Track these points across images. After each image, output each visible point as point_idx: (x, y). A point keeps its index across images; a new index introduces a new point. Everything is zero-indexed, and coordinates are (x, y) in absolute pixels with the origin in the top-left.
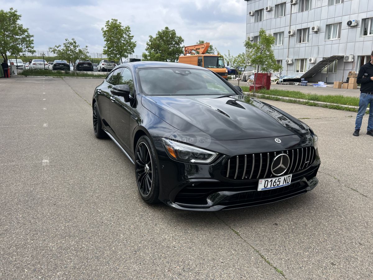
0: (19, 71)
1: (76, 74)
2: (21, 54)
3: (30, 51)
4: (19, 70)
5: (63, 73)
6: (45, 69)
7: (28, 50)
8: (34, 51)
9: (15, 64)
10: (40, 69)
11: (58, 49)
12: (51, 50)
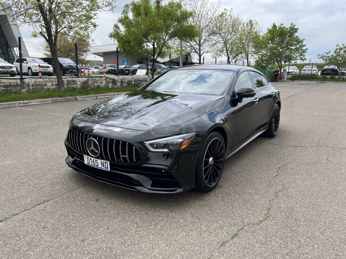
0: (288, 77)
1: (341, 79)
2: (293, 62)
3: (301, 59)
4: (289, 75)
5: (328, 78)
6: (311, 74)
7: (300, 58)
8: (305, 59)
9: (287, 71)
10: (307, 74)
11: (327, 55)
12: (319, 57)
